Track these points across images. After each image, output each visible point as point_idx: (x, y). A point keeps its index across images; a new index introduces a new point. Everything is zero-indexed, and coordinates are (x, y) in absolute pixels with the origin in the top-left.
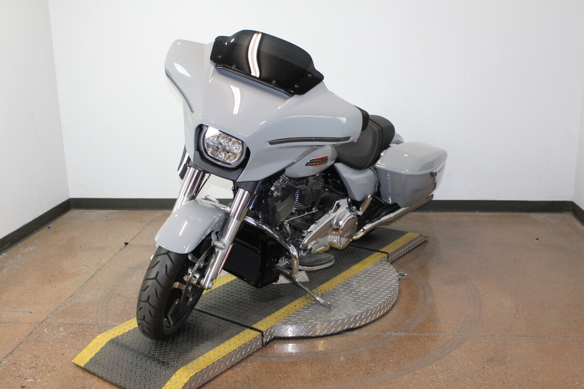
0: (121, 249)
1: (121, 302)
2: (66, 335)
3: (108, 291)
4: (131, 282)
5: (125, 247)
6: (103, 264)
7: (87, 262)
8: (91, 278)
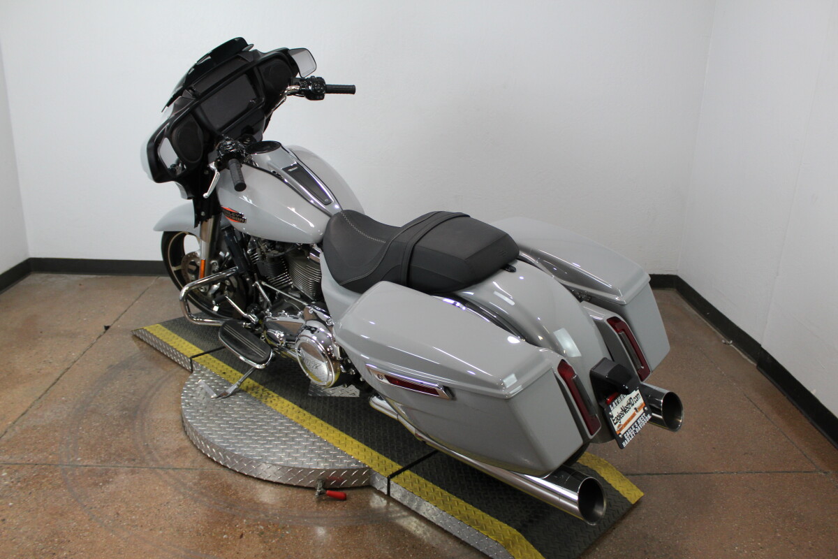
0: (100, 337)
1: (98, 424)
2: (11, 484)
3: (78, 407)
4: (112, 391)
5: (104, 332)
6: (73, 361)
7: (49, 356)
8: (54, 384)
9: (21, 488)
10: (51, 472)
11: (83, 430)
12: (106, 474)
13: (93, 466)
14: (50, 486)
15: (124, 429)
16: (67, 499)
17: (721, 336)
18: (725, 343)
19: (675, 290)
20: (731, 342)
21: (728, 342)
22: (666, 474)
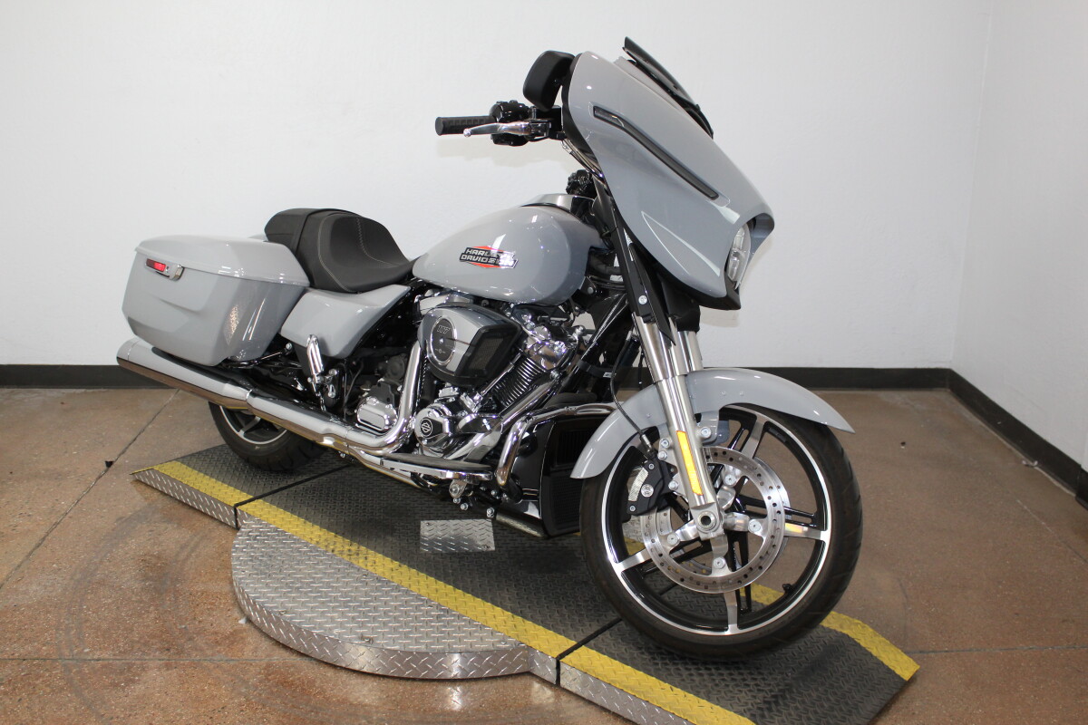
0: (100, 477)
1: (110, 601)
3: (78, 576)
4: (127, 554)
5: (106, 471)
6: (63, 512)
7: (27, 506)
8: (38, 546)
9: (6, 693)
10: (47, 670)
11: (88, 609)
12: (129, 670)
13: (108, 659)
14: (48, 690)
15: (149, 607)
16: (75, 708)
17: (1020, 455)
18: (1027, 465)
19: (949, 390)
20: (1036, 463)
21: (1031, 464)
22: (947, 651)
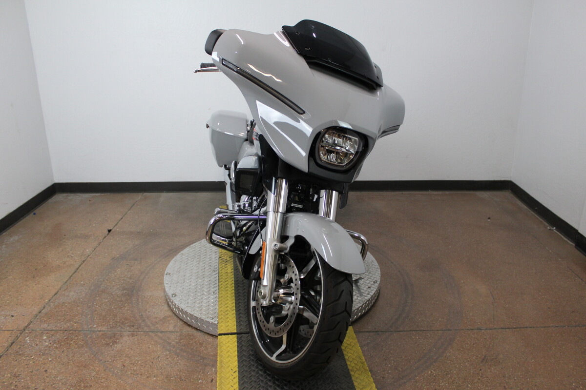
0: (105, 237)
1: (107, 300)
2: (50, 345)
3: (92, 288)
4: (116, 276)
5: (108, 234)
6: (87, 255)
7: (71, 252)
8: (75, 272)
9: (56, 348)
10: (76, 336)
11: (96, 305)
12: (114, 337)
13: (104, 331)
14: (76, 346)
15: (125, 304)
16: (89, 356)
17: (546, 224)
18: (550, 229)
19: (510, 191)
20: (554, 228)
21: (552, 228)
22: (515, 328)
